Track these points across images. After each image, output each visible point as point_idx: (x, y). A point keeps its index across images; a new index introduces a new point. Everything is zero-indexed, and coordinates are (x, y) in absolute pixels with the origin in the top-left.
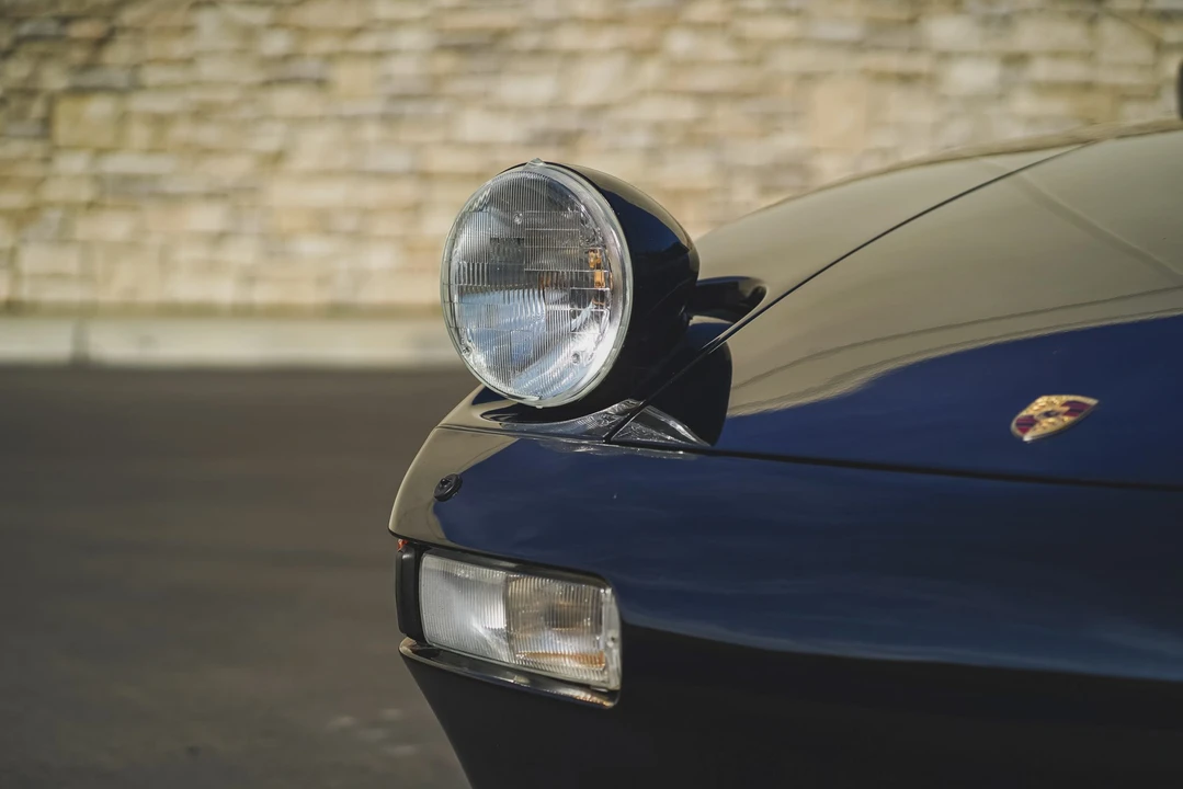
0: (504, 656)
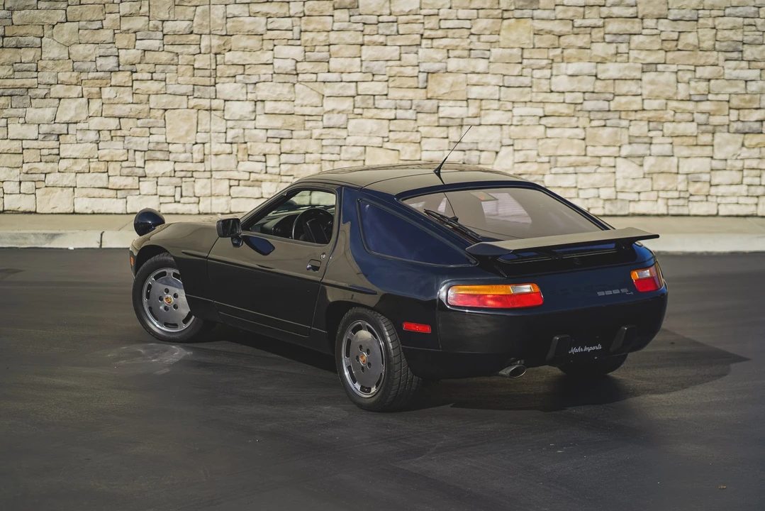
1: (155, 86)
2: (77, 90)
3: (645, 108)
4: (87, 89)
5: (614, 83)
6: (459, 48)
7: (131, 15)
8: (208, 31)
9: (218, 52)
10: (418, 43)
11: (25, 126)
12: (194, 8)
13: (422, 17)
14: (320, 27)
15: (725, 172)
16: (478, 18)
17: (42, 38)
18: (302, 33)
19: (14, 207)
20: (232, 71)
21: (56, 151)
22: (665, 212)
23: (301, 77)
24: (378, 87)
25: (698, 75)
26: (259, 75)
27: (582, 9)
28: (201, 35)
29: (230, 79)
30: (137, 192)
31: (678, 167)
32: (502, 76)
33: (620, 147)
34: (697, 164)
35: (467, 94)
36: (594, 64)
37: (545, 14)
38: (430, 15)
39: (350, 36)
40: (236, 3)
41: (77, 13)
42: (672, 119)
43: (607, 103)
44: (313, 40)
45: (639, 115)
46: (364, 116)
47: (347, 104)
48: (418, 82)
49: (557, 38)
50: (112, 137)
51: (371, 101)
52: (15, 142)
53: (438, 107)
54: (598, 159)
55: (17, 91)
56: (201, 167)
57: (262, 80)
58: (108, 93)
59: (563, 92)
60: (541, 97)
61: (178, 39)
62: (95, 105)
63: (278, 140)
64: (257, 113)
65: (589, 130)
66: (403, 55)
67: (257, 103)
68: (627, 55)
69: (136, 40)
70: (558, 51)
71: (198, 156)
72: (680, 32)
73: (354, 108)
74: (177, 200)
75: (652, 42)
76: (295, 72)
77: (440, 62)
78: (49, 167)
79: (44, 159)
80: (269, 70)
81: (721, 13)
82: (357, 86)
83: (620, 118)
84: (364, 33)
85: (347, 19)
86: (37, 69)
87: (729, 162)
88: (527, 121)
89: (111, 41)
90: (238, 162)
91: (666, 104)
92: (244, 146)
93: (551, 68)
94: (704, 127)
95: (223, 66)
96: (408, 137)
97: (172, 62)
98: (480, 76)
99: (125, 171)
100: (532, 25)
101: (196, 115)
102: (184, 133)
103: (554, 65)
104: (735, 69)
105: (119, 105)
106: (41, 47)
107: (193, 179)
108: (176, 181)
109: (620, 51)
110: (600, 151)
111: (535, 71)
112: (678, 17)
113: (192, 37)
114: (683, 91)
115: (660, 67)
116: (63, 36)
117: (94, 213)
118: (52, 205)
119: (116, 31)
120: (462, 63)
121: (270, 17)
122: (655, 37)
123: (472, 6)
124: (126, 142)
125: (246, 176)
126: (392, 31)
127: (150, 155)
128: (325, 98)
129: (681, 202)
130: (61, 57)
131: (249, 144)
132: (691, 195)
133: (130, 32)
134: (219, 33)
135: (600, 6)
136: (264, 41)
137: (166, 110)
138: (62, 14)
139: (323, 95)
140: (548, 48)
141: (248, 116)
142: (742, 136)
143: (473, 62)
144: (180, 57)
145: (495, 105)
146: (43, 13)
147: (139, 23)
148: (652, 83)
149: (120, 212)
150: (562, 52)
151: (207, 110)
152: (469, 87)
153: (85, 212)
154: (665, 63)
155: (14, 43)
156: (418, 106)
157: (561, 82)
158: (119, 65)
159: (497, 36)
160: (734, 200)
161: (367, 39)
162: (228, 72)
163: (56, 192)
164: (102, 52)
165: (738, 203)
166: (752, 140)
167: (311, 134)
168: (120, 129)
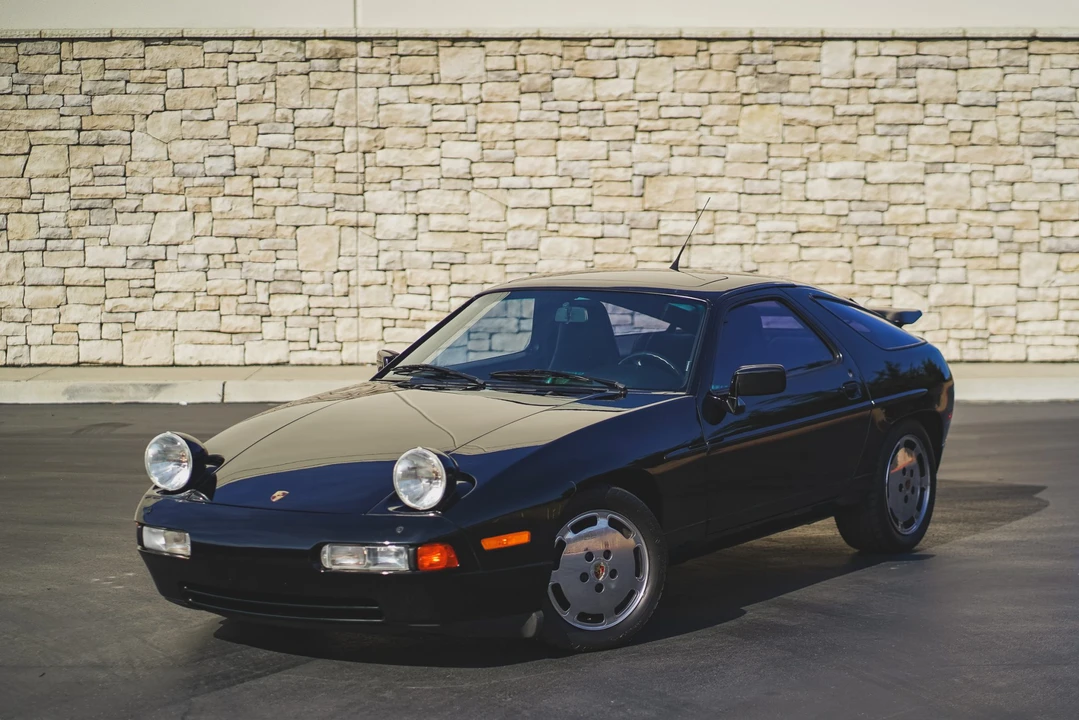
0: (164, 549)
1: (283, 195)
2: (177, 202)
3: (930, 220)
4: (193, 199)
5: (888, 189)
6: (685, 143)
7: (251, 101)
8: (353, 123)
9: (367, 149)
10: (632, 137)
11: (109, 249)
12: (336, 92)
13: (636, 103)
14: (501, 117)
15: (1035, 304)
16: (710, 104)
17: (131, 131)
18: (479, 125)
19: (92, 358)
20: (386, 174)
21: (150, 283)
22: (958, 358)
23: (477, 182)
24: (579, 196)
25: (998, 177)
26: (422, 180)
27: (845, 92)
28: (344, 127)
29: (383, 185)
30: (259, 337)
31: (974, 298)
32: (742, 180)
33: (898, 272)
34: (1000, 294)
35: (696, 203)
36: (862, 164)
37: (798, 99)
38: (647, 101)
39: (542, 128)
40: (391, 86)
41: (180, 98)
42: (965, 235)
43: (880, 214)
44: (493, 133)
45: (922, 230)
46: (560, 233)
47: (538, 218)
48: (632, 188)
49: (813, 129)
50: (225, 263)
51: (570, 214)
52: (95, 270)
53: (659, 221)
54: (869, 288)
55: (99, 203)
56: (345, 303)
57: (426, 186)
58: (219, 204)
59: (823, 201)
60: (794, 207)
61: (314, 133)
62: (203, 220)
63: (447, 266)
64: (420, 230)
65: (857, 250)
66: (612, 154)
67: (420, 217)
68: (904, 152)
69: (258, 134)
70: (815, 147)
71: (340, 288)
72: (974, 121)
73: (548, 222)
74: (312, 346)
75: (937, 134)
76: (469, 177)
77: (661, 161)
78: (141, 303)
79: (133, 292)
80: (434, 173)
81: (1027, 96)
82: (551, 195)
83: (897, 234)
84: (561, 124)
85: (538, 106)
86: (125, 173)
87: (1041, 291)
88: (777, 238)
89: (225, 136)
90: (394, 295)
91: (957, 215)
92: (402, 273)
93: (806, 170)
94: (1006, 246)
95: (373, 169)
96: (619, 261)
97: (306, 164)
98: (713, 180)
99: (243, 309)
100: (780, 114)
101: (338, 234)
102: (321, 258)
103: (810, 165)
104: (1046, 169)
105: (234, 221)
106: (130, 144)
107: (333, 318)
108: (311, 321)
109: (895, 146)
110: (871, 277)
111: (785, 174)
112: (971, 102)
113: (333, 131)
114: (978, 198)
115: (948, 167)
116: (160, 129)
117: (200, 365)
118: (143, 355)
119: (231, 123)
120: (690, 164)
121: (436, 104)
122: (942, 127)
123: (702, 89)
124: (244, 270)
125: (405, 314)
126: (597, 121)
127: (276, 286)
128: (509, 209)
129: (979, 344)
130: (157, 157)
131: (408, 272)
132: (992, 335)
133: (250, 123)
134: (369, 125)
135: (870, 88)
136: (429, 136)
137: (297, 227)
138: (159, 101)
139: (507, 207)
140: (803, 143)
141: (407, 234)
142: (1057, 256)
143: (704, 161)
144: (317, 156)
145: (734, 218)
146: (133, 99)
147: (261, 112)
148: (938, 187)
149: (236, 363)
150: (821, 148)
151: (352, 227)
152: (698, 194)
153: (188, 363)
154: (954, 162)
155: (94, 138)
156: (632, 220)
157: (820, 188)
158: (235, 168)
159: (734, 128)
160: (1048, 340)
161: (564, 132)
162: (381, 176)
163: (149, 337)
164: (212, 150)
165: (1052, 345)
166: (1069, 261)
167: (491, 258)
168: (237, 253)
